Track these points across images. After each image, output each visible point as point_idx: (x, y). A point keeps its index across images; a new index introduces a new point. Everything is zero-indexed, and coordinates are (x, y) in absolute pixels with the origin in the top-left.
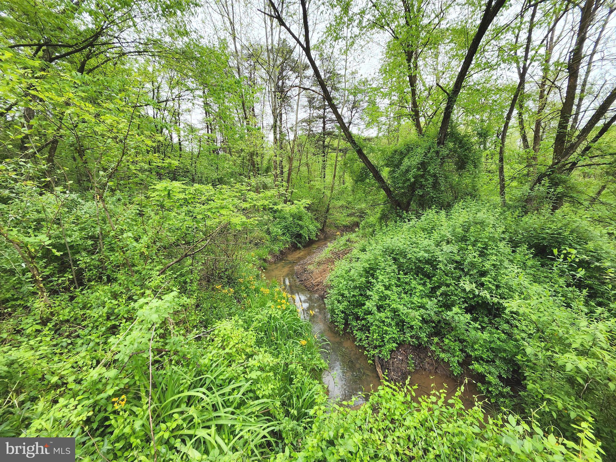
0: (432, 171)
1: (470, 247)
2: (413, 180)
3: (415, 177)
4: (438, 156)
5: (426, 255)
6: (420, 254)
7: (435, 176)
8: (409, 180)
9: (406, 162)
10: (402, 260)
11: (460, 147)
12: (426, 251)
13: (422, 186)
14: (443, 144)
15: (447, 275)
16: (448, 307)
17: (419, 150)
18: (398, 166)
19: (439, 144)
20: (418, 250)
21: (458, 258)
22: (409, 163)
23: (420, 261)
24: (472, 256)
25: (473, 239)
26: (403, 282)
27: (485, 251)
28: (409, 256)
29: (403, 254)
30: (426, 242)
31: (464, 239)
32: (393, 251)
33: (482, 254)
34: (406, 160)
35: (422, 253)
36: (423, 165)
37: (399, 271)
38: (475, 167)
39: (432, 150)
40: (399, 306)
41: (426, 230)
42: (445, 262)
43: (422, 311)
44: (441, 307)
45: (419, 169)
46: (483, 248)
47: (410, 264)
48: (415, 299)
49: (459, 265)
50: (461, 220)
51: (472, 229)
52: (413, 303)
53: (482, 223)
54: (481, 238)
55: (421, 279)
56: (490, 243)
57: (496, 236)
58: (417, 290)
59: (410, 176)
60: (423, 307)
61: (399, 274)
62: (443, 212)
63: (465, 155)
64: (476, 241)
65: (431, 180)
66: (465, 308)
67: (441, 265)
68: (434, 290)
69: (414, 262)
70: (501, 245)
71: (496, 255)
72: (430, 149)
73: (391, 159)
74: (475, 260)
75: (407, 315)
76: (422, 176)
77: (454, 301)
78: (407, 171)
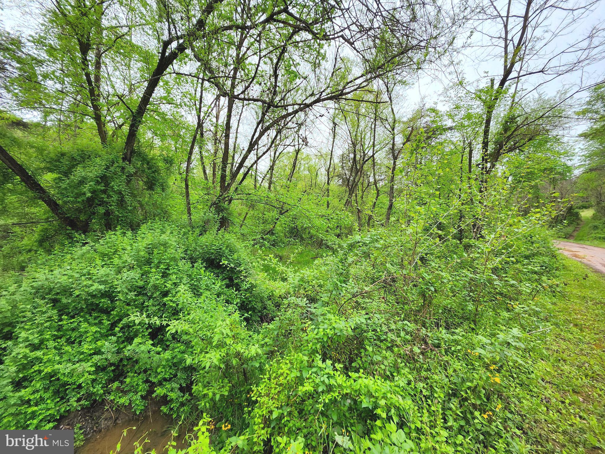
0: (116, 188)
1: (153, 270)
2: (89, 195)
3: (94, 192)
4: (123, 173)
5: (102, 287)
6: (93, 288)
7: (120, 193)
8: (84, 194)
9: (79, 172)
10: (64, 301)
11: (149, 169)
12: (101, 282)
13: (102, 203)
14: (130, 161)
15: (128, 304)
16: (130, 340)
17: (98, 160)
18: (67, 174)
19: (124, 159)
20: (90, 282)
21: (141, 283)
22: (83, 174)
23: (94, 296)
24: (155, 278)
25: (156, 261)
26: (67, 330)
27: (168, 271)
28: (77, 293)
29: (67, 291)
30: (103, 271)
31: (149, 262)
32: (51, 290)
33: (165, 275)
34: (79, 168)
35: (96, 286)
36: (104, 179)
37: (60, 315)
38: (163, 190)
39: (116, 165)
40: (57, 366)
41: (107, 255)
42: (126, 290)
43: (96, 358)
44: (123, 342)
45: (98, 183)
46: (166, 269)
47: (79, 303)
48: (86, 347)
49: (141, 291)
50: (145, 242)
51: (156, 251)
52: (83, 353)
53: (165, 245)
54: (163, 259)
55: (95, 318)
56: (172, 263)
57: (177, 256)
58: (88, 335)
59: (86, 189)
60: (98, 352)
61: (61, 320)
62: (129, 233)
63: (153, 177)
64: (159, 262)
65: (115, 198)
66: (150, 334)
67: (120, 296)
68: (113, 325)
69: (85, 299)
70: (180, 264)
71: (176, 274)
72: (113, 163)
73: (55, 163)
74: (158, 282)
75: (71, 374)
76: (104, 192)
77: (137, 330)
78: (82, 182)
